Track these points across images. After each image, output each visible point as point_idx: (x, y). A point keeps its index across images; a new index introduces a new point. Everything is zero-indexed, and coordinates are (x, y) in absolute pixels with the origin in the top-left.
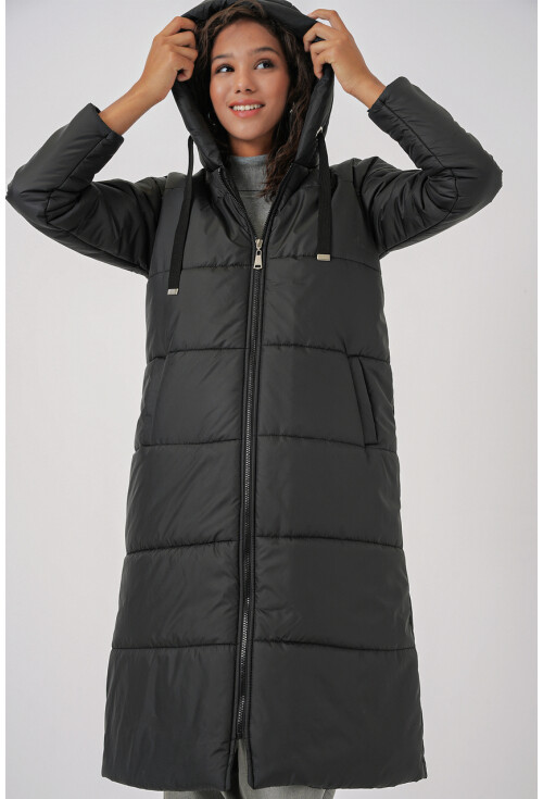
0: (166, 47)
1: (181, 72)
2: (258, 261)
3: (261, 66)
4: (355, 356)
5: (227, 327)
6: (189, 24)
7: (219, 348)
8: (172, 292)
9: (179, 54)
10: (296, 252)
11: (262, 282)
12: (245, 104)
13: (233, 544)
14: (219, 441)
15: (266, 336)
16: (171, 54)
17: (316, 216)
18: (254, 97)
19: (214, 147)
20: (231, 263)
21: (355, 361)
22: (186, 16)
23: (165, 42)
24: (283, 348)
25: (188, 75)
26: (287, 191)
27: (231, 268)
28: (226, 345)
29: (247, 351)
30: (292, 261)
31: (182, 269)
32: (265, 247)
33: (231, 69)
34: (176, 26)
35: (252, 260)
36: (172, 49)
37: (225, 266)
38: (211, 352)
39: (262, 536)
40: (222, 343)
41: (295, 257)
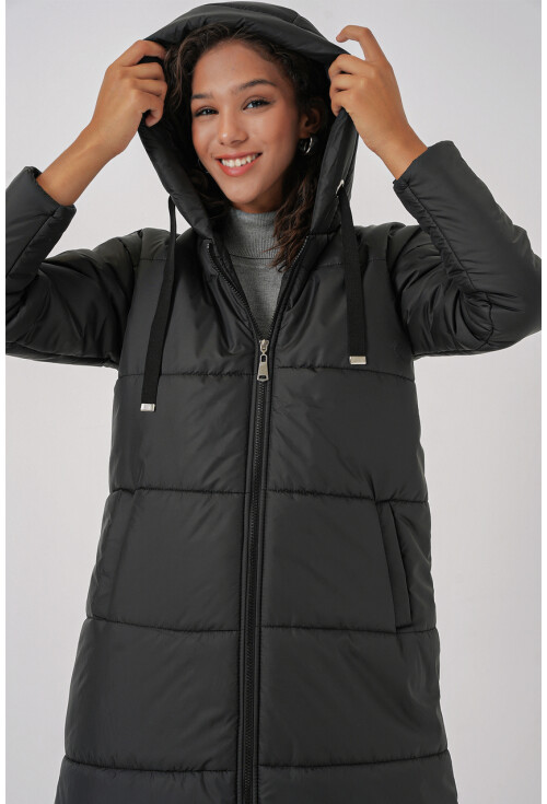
0: (127, 82)
1: (147, 114)
2: (263, 368)
3: (251, 106)
4: (386, 501)
5: (220, 460)
6: (156, 50)
7: (210, 491)
8: (146, 407)
9: (144, 91)
10: (314, 359)
11: (267, 400)
12: (234, 158)
13: (229, 776)
14: (209, 630)
15: (272, 477)
16: (133, 93)
17: (343, 305)
18: (245, 149)
19: (201, 212)
20: (227, 370)
21: (386, 507)
22: (150, 39)
23: (124, 75)
24: (296, 496)
25: (158, 116)
26: (302, 272)
27: (226, 378)
28: (219, 486)
29: (247, 496)
30: (308, 373)
31: (160, 374)
32: (272, 350)
33: (213, 111)
34: (138, 54)
35: (253, 368)
36: (135, 86)
37: (218, 374)
38: (198, 495)
39: (266, 765)
40: (213, 484)
41: (312, 368)
